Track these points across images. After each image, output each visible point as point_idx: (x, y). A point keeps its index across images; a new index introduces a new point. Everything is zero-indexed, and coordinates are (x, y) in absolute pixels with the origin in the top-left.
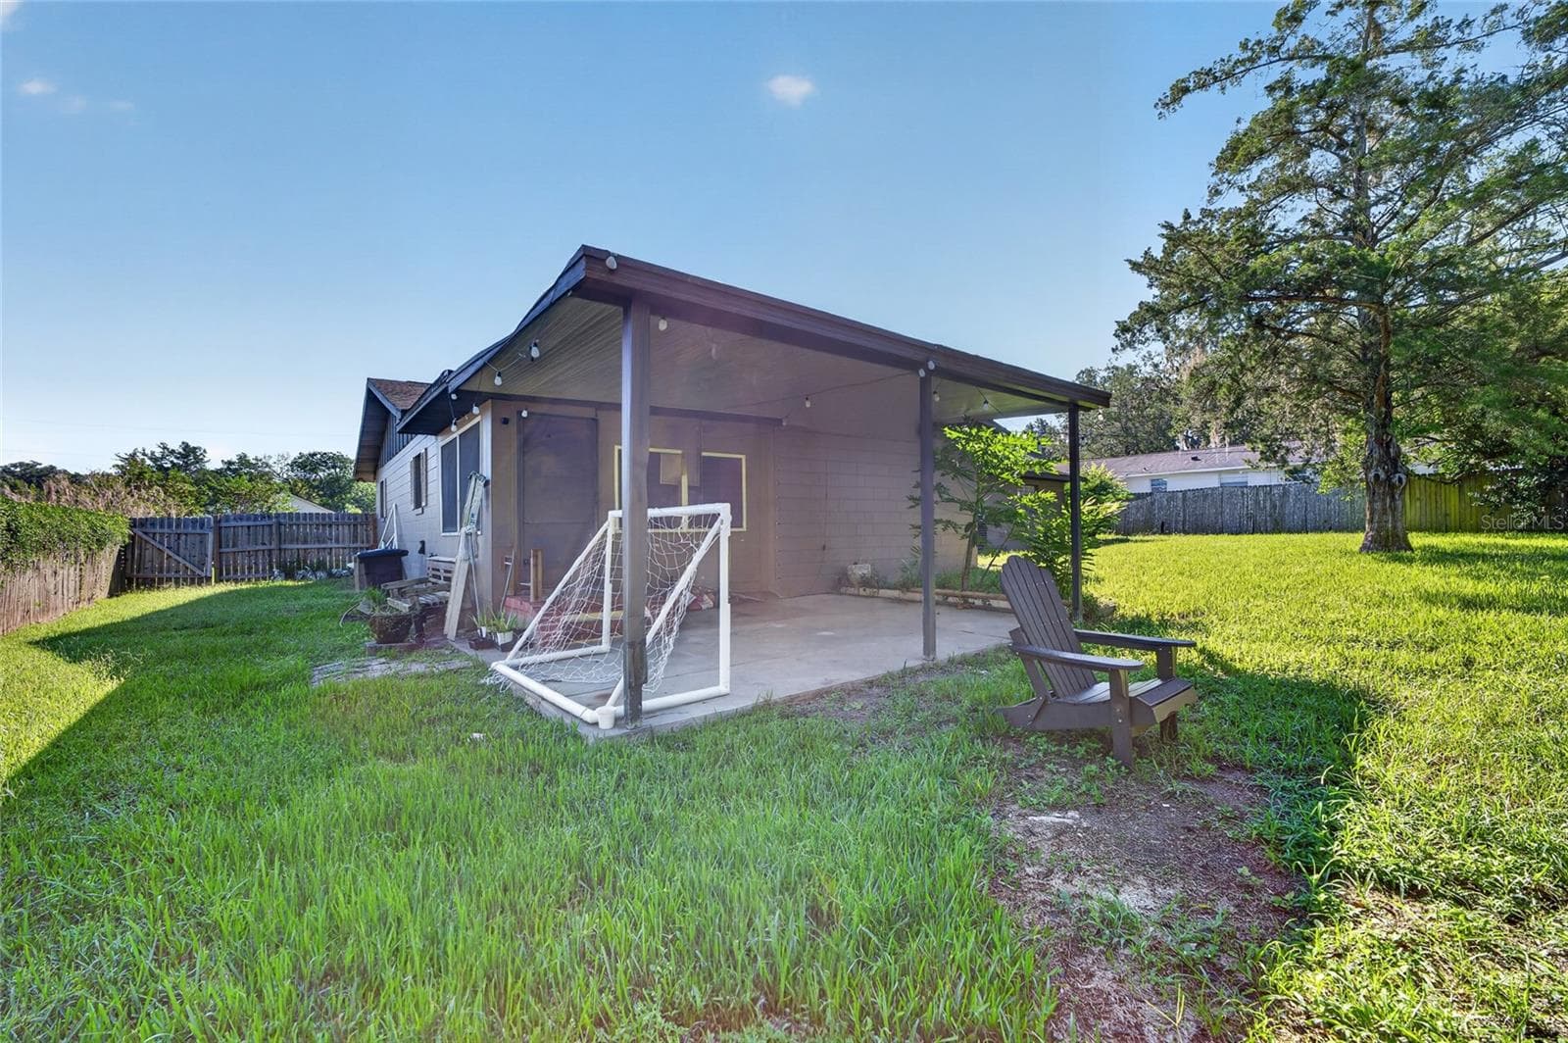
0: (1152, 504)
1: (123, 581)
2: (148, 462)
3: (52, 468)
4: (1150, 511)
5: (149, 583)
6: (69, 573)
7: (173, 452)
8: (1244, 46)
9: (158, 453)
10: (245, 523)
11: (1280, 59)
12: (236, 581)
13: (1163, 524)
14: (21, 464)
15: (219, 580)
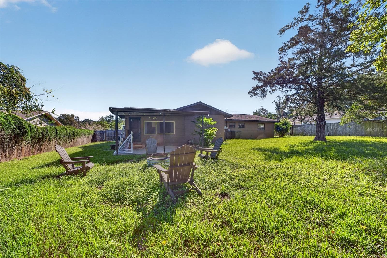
0: (304, 128)
1: (93, 141)
2: (105, 119)
3: (91, 120)
4: (303, 130)
5: (96, 141)
6: (85, 139)
7: (108, 117)
8: (295, 19)
9: (106, 117)
10: (109, 132)
11: (304, 21)
12: (107, 141)
13: (306, 133)
14: (87, 119)
15: (106, 141)
